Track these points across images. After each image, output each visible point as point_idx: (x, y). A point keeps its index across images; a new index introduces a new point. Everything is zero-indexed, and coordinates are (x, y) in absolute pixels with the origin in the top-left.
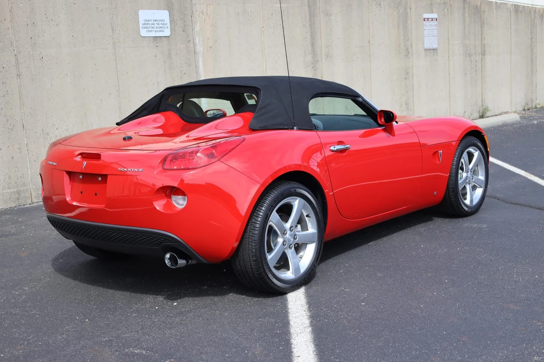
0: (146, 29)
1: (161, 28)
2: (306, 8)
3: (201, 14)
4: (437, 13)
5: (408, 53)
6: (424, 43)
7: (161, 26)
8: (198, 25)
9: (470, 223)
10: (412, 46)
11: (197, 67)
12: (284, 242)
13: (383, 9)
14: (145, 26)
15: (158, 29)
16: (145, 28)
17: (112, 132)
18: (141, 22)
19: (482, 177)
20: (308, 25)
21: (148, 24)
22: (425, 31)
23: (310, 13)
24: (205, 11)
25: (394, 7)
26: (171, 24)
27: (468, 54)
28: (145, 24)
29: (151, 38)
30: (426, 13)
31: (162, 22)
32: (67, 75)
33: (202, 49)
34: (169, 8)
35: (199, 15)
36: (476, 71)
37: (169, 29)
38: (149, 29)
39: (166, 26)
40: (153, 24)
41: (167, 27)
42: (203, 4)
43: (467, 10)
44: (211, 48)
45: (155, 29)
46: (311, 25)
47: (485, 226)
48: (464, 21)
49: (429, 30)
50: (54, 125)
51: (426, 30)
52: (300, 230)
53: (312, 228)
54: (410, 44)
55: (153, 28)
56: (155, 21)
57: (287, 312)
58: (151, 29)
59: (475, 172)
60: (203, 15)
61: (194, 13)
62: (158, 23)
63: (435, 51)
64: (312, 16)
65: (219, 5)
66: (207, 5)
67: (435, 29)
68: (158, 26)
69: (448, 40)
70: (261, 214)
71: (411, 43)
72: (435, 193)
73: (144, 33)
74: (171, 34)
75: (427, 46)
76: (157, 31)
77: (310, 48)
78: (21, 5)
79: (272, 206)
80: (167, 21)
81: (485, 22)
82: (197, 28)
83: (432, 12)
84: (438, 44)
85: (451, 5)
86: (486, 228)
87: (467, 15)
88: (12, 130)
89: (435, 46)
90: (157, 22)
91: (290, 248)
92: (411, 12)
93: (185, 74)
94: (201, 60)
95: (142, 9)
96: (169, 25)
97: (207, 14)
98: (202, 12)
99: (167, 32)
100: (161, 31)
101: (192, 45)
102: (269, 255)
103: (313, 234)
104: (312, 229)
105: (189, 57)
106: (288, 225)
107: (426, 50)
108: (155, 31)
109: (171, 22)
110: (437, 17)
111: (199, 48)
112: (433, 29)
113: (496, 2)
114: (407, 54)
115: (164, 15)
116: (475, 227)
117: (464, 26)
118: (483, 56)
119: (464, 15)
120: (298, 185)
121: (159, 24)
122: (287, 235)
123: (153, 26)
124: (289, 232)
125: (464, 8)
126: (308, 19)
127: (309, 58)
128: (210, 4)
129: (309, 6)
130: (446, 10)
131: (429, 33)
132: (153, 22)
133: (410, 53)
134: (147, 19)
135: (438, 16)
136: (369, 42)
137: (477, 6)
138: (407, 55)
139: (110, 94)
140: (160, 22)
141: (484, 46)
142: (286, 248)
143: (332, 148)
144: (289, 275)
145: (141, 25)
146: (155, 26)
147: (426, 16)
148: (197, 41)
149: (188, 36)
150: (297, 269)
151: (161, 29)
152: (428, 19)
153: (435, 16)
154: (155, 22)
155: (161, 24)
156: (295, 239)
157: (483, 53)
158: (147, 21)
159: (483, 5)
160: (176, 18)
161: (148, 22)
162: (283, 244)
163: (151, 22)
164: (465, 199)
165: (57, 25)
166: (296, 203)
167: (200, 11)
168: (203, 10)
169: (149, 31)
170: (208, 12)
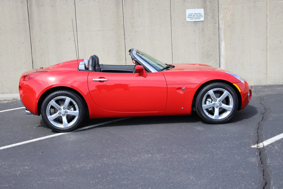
1: (199, 17)
8: (222, 15)
11: (220, 35)
14: (189, 17)
15: (197, 18)
18: (187, 14)
21: (191, 16)
28: (189, 16)
29: (193, 22)
31: (200, 15)
32: (147, 39)
33: (223, 26)
34: (205, 7)
35: (223, 10)
37: (204, 18)
38: (191, 18)
39: (202, 16)
41: (202, 17)
42: (226, 4)
44: (230, 26)
45: (195, 18)
56: (196, 14)
58: (193, 18)
61: (220, 9)
65: (237, 4)
66: (229, 5)
68: (197, 16)
73: (188, 20)
74: (205, 20)
76: (196, 19)
80: (203, 14)
82: (221, 16)
93: (212, 39)
94: (222, 32)
95: (188, 9)
96: (203, 16)
97: (228, 9)
98: (225, 9)
99: (202, 19)
100: (198, 19)
101: (217, 25)
105: (215, 31)
108: (195, 19)
109: (205, 14)
111: (222, 26)
115: (202, 11)
121: (197, 15)
123: (194, 16)
128: (231, 4)
132: (194, 15)
134: (191, 13)
139: (168, 47)
140: (198, 15)
145: (187, 16)
146: (195, 16)
148: (221, 22)
149: (215, 20)
151: (199, 18)
154: (195, 15)
160: (208, 12)
161: (191, 15)
163: (193, 15)
165: (144, 18)
167: (224, 8)
168: (226, 7)
169: (191, 19)
170: (229, 8)
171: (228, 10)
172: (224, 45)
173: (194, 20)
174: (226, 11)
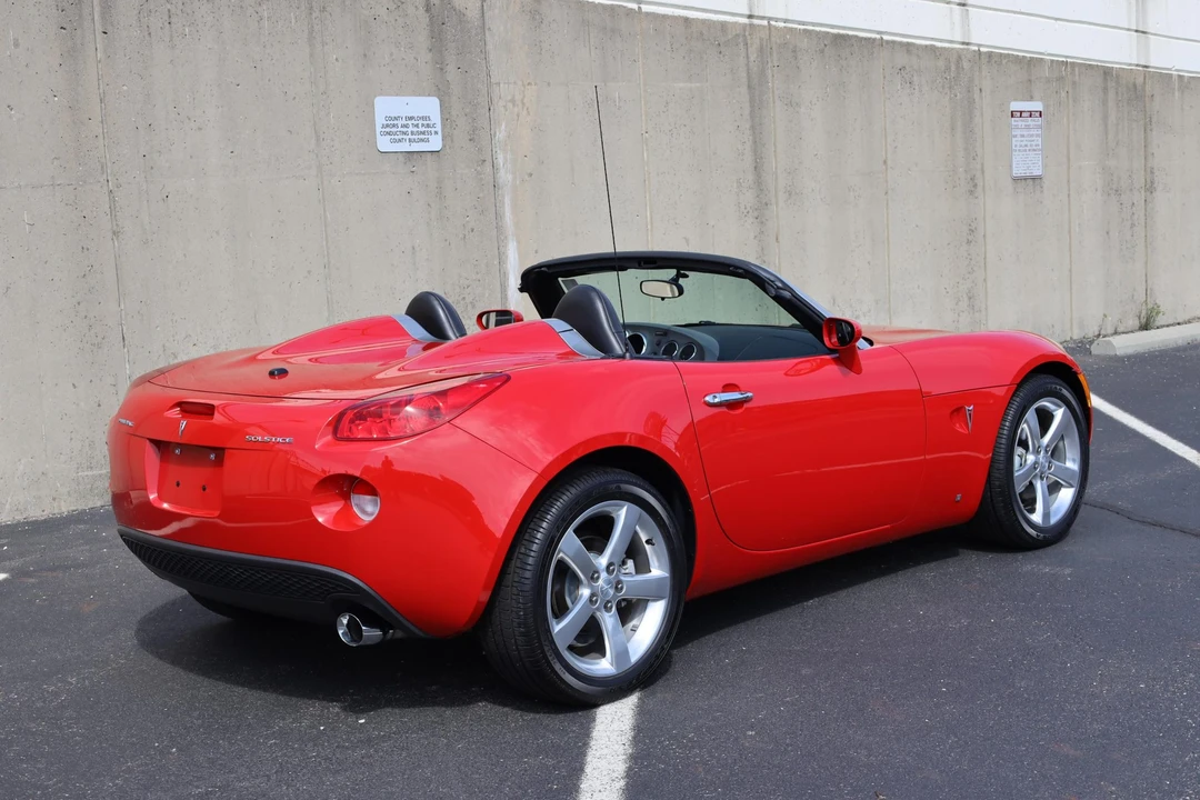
0: (389, 137)
1: (423, 133)
2: (744, 90)
3: (510, 105)
4: (1041, 100)
5: (975, 186)
6: (1011, 166)
7: (424, 129)
8: (503, 127)
9: (1038, 565)
10: (983, 172)
11: (498, 216)
12: (592, 595)
13: (916, 91)
14: (388, 130)
15: (416, 137)
16: (389, 133)
17: (260, 357)
18: (380, 121)
19: (1072, 465)
20: (748, 126)
21: (394, 126)
22: (1014, 139)
23: (752, 101)
24: (518, 97)
25: (943, 87)
26: (443, 126)
27: (1113, 189)
28: (387, 126)
29: (401, 157)
30: (1016, 100)
31: (425, 122)
32: (217, 233)
33: (510, 177)
34: (442, 92)
35: (504, 106)
36: (1133, 225)
37: (440, 136)
38: (396, 137)
39: (433, 130)
40: (406, 126)
41: (436, 133)
42: (515, 83)
43: (1111, 94)
44: (531, 175)
45: (410, 136)
46: (753, 128)
47: (1067, 571)
48: (1105, 117)
49: (1022, 136)
50: (189, 336)
51: (1015, 136)
52: (633, 571)
53: (660, 567)
54: (979, 167)
55: (404, 133)
56: (411, 118)
57: (586, 745)
58: (400, 137)
59: (1055, 453)
60: (514, 105)
61: (495, 100)
62: (416, 123)
63: (1038, 182)
64: (757, 105)
65: (549, 84)
66: (523, 85)
67: (1038, 135)
68: (415, 129)
69: (1069, 159)
70: (539, 536)
71: (982, 164)
72: (959, 497)
73: (384, 144)
74: (444, 146)
75: (1018, 171)
76: (414, 140)
77: (750, 177)
78: (125, 88)
79: (564, 520)
80: (436, 118)
81: (1154, 120)
82: (501, 134)
83: (1031, 98)
84: (1045, 166)
85: (1074, 83)
86: (1070, 575)
87: (1111, 104)
88: (99, 346)
89: (1037, 172)
90: (413, 122)
91: (608, 609)
92: (981, 98)
93: (473, 230)
94: (507, 201)
95: (381, 94)
96: (439, 128)
97: (523, 104)
98: (513, 101)
99: (435, 143)
100: (422, 140)
101: (488, 169)
102: (558, 623)
103: (660, 580)
104: (658, 571)
105: (481, 195)
106: (602, 561)
107: (1016, 180)
108: (410, 140)
109: (444, 120)
110: (1041, 109)
111: (505, 176)
112: (1032, 135)
113: (1180, 76)
114: (973, 188)
115: (430, 107)
116: (1046, 573)
117: (1106, 126)
118: (1148, 193)
119: (1105, 102)
120: (626, 475)
121: (417, 126)
122: (600, 582)
123: (405, 130)
124: (604, 575)
125: (1105, 90)
126: (747, 111)
127: (749, 197)
128: (529, 84)
129: (749, 87)
130: (1063, 94)
131: (1023, 144)
132: (404, 122)
133: (979, 189)
134: (393, 115)
135: (1046, 106)
136: (885, 162)
137: (1135, 86)
138: (971, 192)
139: (309, 272)
140: (420, 122)
141: (1152, 173)
142: (598, 609)
143: (709, 399)
144: (604, 666)
145: (378, 128)
146: (409, 130)
147: (1016, 106)
148: (500, 161)
149: (480, 150)
150: (622, 654)
151: (422, 137)
152: (1021, 112)
153: (1037, 106)
154: (410, 122)
155: (423, 125)
156: (618, 589)
157: (1150, 188)
158: (391, 118)
159: (1149, 82)
160: (454, 113)
161: (395, 122)
162: (591, 600)
163: (400, 123)
164: (1032, 511)
165: (200, 129)
166: (623, 514)
167: (509, 98)
168: (514, 96)
169: (395, 141)
170: (525, 101)
171: (520, 105)
172: (517, 256)
173: (405, 147)
174: (516, 109)
